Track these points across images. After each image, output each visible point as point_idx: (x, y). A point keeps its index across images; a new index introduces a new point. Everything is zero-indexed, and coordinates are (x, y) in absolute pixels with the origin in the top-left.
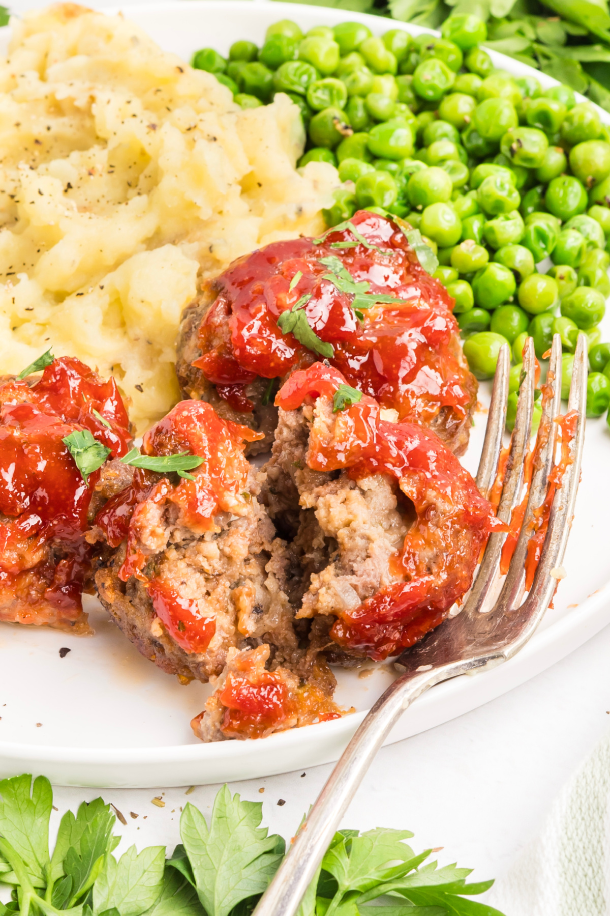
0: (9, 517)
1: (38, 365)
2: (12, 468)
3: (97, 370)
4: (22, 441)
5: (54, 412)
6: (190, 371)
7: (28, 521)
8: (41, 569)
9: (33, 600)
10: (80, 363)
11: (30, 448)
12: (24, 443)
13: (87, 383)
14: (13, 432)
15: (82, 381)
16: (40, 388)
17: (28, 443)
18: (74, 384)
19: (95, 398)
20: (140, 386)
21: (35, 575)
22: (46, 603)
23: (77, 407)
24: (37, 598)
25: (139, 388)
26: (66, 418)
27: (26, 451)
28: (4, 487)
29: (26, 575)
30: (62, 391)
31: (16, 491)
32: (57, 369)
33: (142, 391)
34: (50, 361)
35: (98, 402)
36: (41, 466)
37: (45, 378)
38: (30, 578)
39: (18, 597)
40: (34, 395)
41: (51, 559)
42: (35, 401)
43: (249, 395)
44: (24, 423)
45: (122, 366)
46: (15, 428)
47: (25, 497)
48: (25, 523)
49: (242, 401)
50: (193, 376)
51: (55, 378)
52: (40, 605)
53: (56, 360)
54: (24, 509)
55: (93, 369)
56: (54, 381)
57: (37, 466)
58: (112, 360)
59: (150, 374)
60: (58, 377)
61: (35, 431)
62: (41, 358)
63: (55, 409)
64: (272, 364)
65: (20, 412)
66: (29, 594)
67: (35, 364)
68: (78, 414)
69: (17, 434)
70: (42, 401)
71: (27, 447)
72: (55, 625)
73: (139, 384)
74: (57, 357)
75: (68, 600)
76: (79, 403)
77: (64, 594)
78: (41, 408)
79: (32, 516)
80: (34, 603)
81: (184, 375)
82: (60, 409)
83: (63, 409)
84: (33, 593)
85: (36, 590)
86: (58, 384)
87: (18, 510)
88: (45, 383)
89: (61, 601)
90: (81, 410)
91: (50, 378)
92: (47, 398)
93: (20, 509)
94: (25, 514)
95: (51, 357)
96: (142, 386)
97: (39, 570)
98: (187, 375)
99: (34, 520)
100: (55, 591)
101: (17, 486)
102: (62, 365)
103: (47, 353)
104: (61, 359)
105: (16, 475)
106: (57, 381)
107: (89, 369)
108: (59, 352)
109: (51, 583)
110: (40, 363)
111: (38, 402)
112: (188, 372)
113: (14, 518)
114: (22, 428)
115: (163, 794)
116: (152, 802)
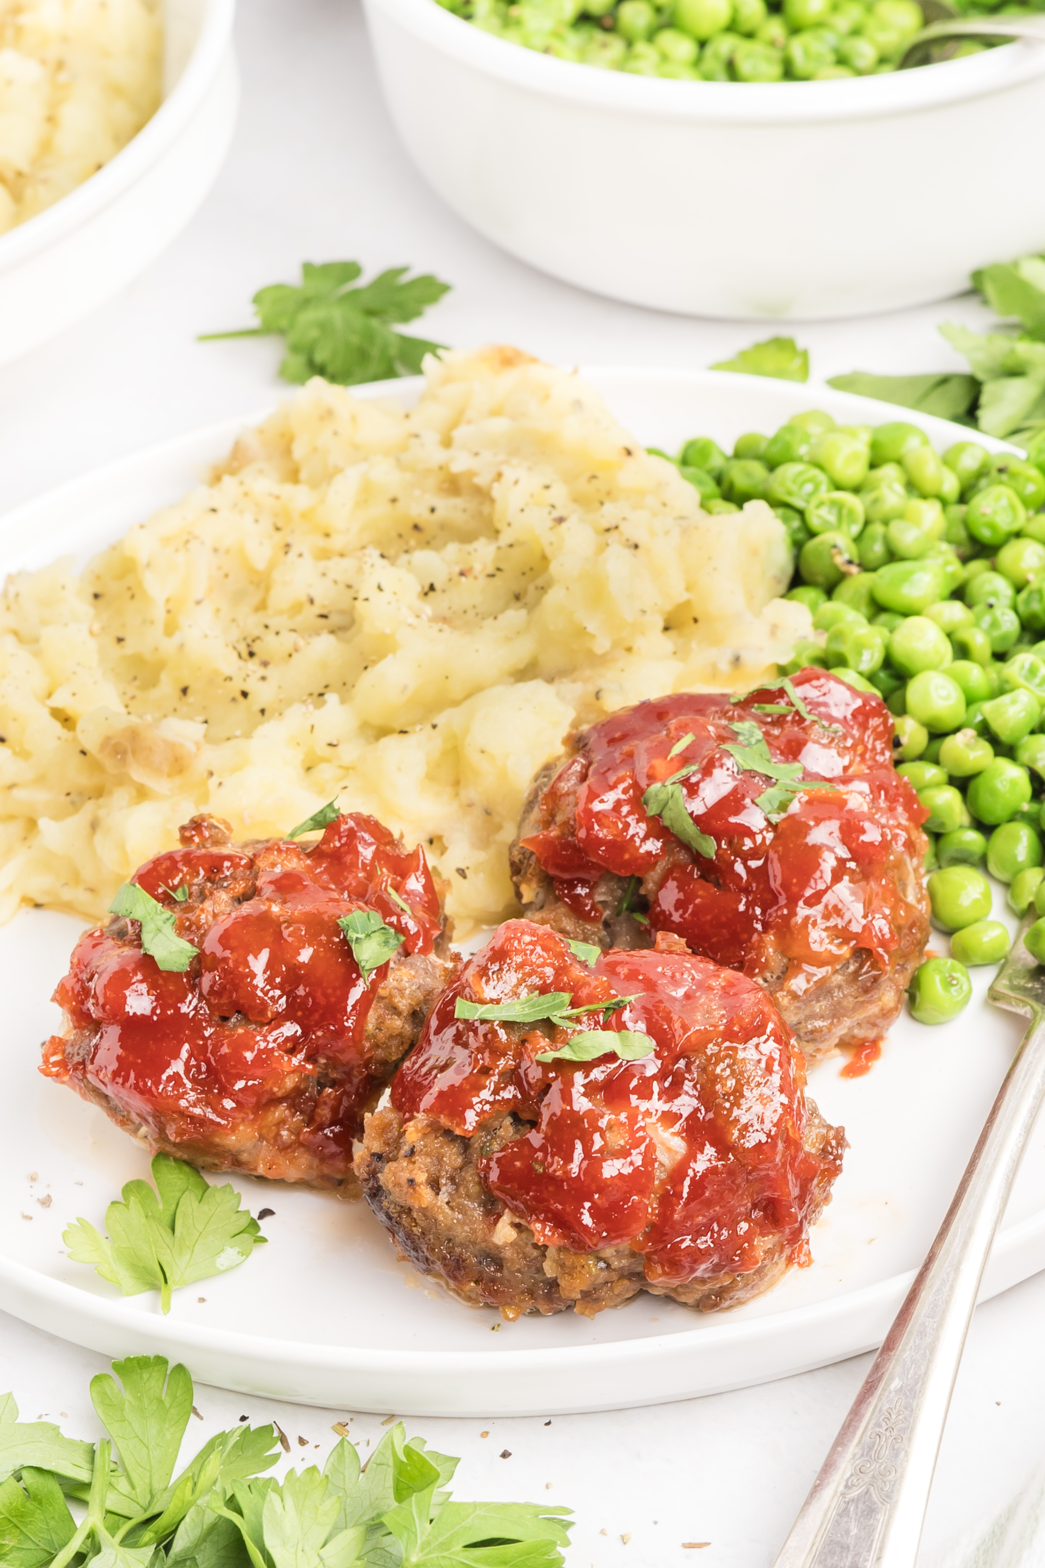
0: (256, 1023)
1: (318, 822)
2: (265, 955)
3: (402, 836)
4: (282, 919)
5: (333, 887)
6: (524, 854)
7: (282, 1029)
8: (297, 1101)
9: (283, 1143)
10: (377, 824)
11: (291, 929)
12: (285, 922)
13: (384, 852)
14: (270, 907)
15: (377, 848)
16: (317, 853)
17: (289, 923)
18: (367, 853)
19: (395, 873)
20: (463, 871)
21: (289, 1108)
22: (302, 1149)
23: (366, 882)
24: (289, 1141)
25: (462, 873)
26: (349, 896)
27: (286, 933)
28: (252, 980)
29: (276, 1107)
30: (348, 859)
31: (268, 987)
32: (344, 827)
33: (465, 877)
34: (333, 815)
35: (399, 878)
36: (305, 955)
37: (325, 840)
38: (281, 1111)
39: (262, 1138)
40: (309, 862)
41: (313, 1087)
42: (310, 869)
43: (598, 898)
44: (289, 897)
45: (444, 840)
46: (275, 902)
47: (280, 997)
48: (278, 1031)
49: (586, 905)
50: (526, 861)
51: (340, 841)
52: (294, 1152)
53: (343, 816)
54: (278, 1013)
55: (396, 836)
56: (338, 844)
57: (299, 954)
58: (431, 828)
59: (481, 856)
60: (344, 840)
61: (300, 907)
62: (321, 812)
63: (335, 884)
64: (627, 856)
65: (285, 882)
66: (278, 1135)
67: (312, 819)
68: (367, 891)
69: (275, 909)
70: (318, 870)
71: (287, 928)
72: (315, 1183)
73: (463, 867)
74: (345, 811)
75: (333, 1148)
76: (371, 876)
77: (328, 1138)
78: (316, 879)
79: (288, 1024)
80: (285, 1148)
81: (516, 860)
82: (342, 883)
83: (346, 884)
84: (285, 1133)
85: (288, 1129)
86: (342, 850)
87: (269, 1014)
88: (324, 847)
89: (323, 1147)
90: (371, 886)
91: (333, 841)
92: (325, 868)
93: (272, 1013)
94: (278, 1020)
95: (334, 811)
96: (467, 872)
97: (294, 1099)
98: (520, 860)
99: (290, 1029)
100: (314, 1132)
101: (269, 981)
102: (352, 823)
103: (330, 805)
104: (351, 815)
105: (269, 966)
106: (342, 845)
107: (390, 835)
108: (347, 805)
109: (310, 1121)
110: (320, 818)
111: (313, 872)
112: (521, 856)
113: (262, 1025)
114: (284, 902)
115: (351, 1419)
116: (334, 1428)
